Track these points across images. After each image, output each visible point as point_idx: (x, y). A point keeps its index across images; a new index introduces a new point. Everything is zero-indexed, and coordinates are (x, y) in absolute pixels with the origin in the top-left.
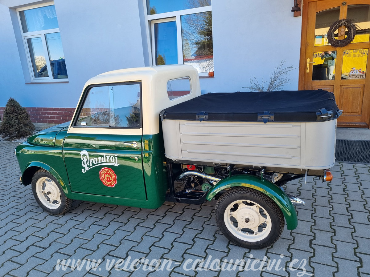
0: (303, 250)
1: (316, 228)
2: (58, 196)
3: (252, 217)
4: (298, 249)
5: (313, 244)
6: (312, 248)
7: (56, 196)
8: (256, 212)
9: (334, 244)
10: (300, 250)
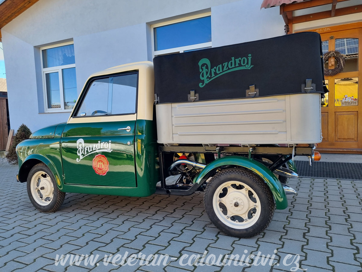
0: (296, 240)
1: (310, 225)
2: (51, 191)
3: (241, 201)
4: (290, 239)
5: (307, 236)
6: (306, 239)
7: (49, 191)
8: (246, 196)
9: (329, 236)
10: (293, 240)
